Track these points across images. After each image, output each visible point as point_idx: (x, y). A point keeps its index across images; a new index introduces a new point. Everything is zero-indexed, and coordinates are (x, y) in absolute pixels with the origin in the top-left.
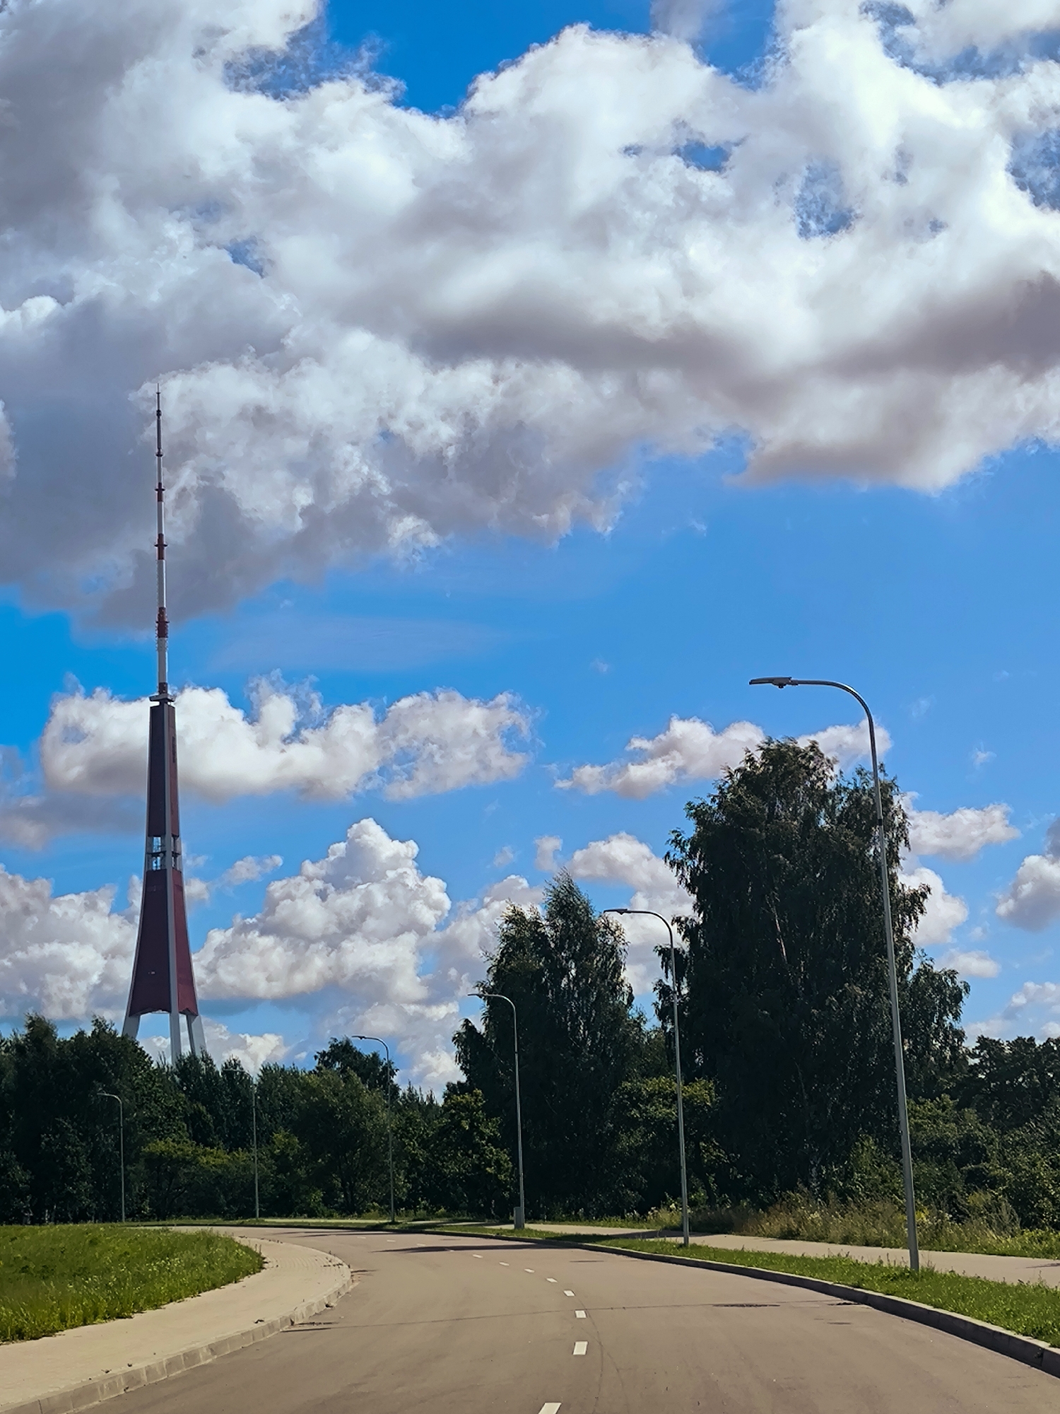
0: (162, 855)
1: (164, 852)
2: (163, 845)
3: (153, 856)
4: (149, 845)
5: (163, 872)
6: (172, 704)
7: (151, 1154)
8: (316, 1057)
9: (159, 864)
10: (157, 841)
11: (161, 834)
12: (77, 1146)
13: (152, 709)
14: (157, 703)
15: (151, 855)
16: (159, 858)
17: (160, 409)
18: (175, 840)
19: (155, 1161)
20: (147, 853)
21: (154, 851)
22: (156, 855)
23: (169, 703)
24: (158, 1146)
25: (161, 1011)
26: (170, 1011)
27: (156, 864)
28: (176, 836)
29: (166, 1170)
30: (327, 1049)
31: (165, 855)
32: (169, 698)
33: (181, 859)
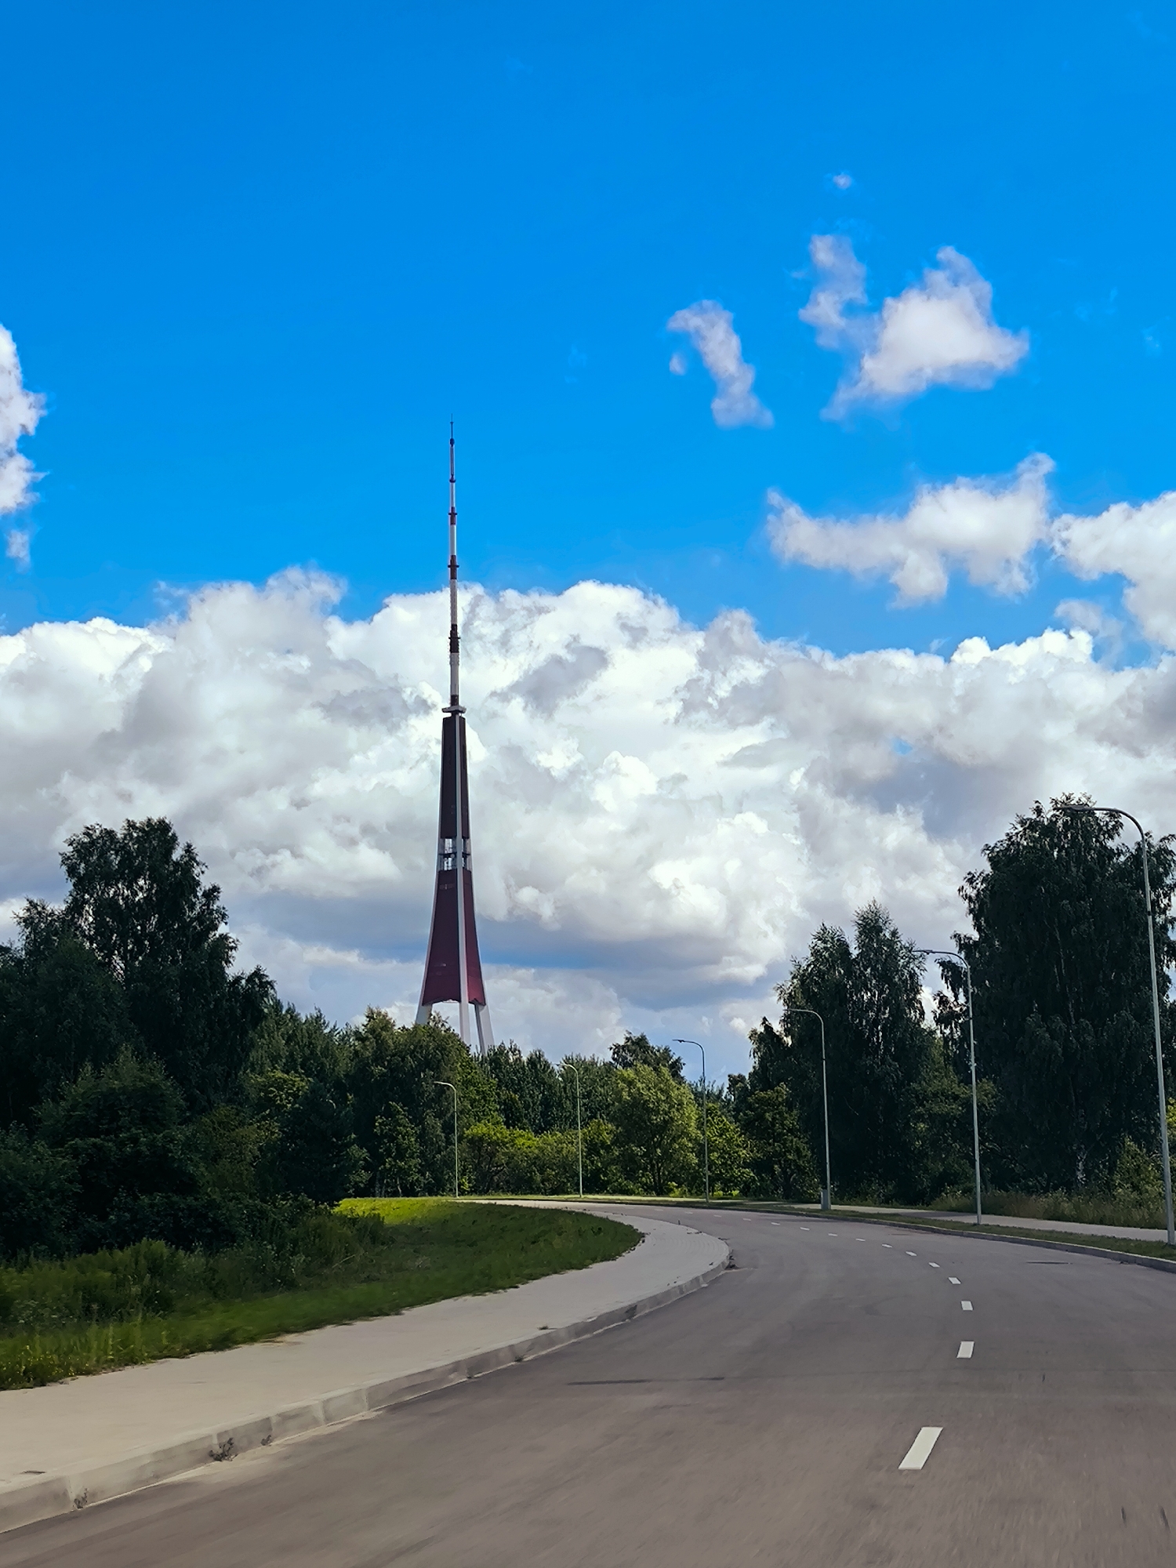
0: (453, 856)
1: (455, 853)
2: (454, 847)
3: (444, 857)
4: (442, 846)
5: (453, 872)
6: (463, 715)
7: (474, 1136)
8: (611, 1049)
9: (450, 864)
10: (449, 842)
11: (453, 837)
12: (407, 1127)
13: (445, 720)
14: (449, 715)
15: (443, 856)
16: (450, 859)
17: (454, 438)
18: (465, 841)
19: (476, 1143)
20: (439, 854)
21: (446, 852)
22: (448, 855)
23: (460, 714)
24: (479, 1129)
25: (451, 1001)
26: (460, 1001)
27: (448, 864)
28: (466, 836)
29: (487, 1150)
30: (622, 1042)
31: (456, 856)
32: (460, 709)
33: (470, 860)
